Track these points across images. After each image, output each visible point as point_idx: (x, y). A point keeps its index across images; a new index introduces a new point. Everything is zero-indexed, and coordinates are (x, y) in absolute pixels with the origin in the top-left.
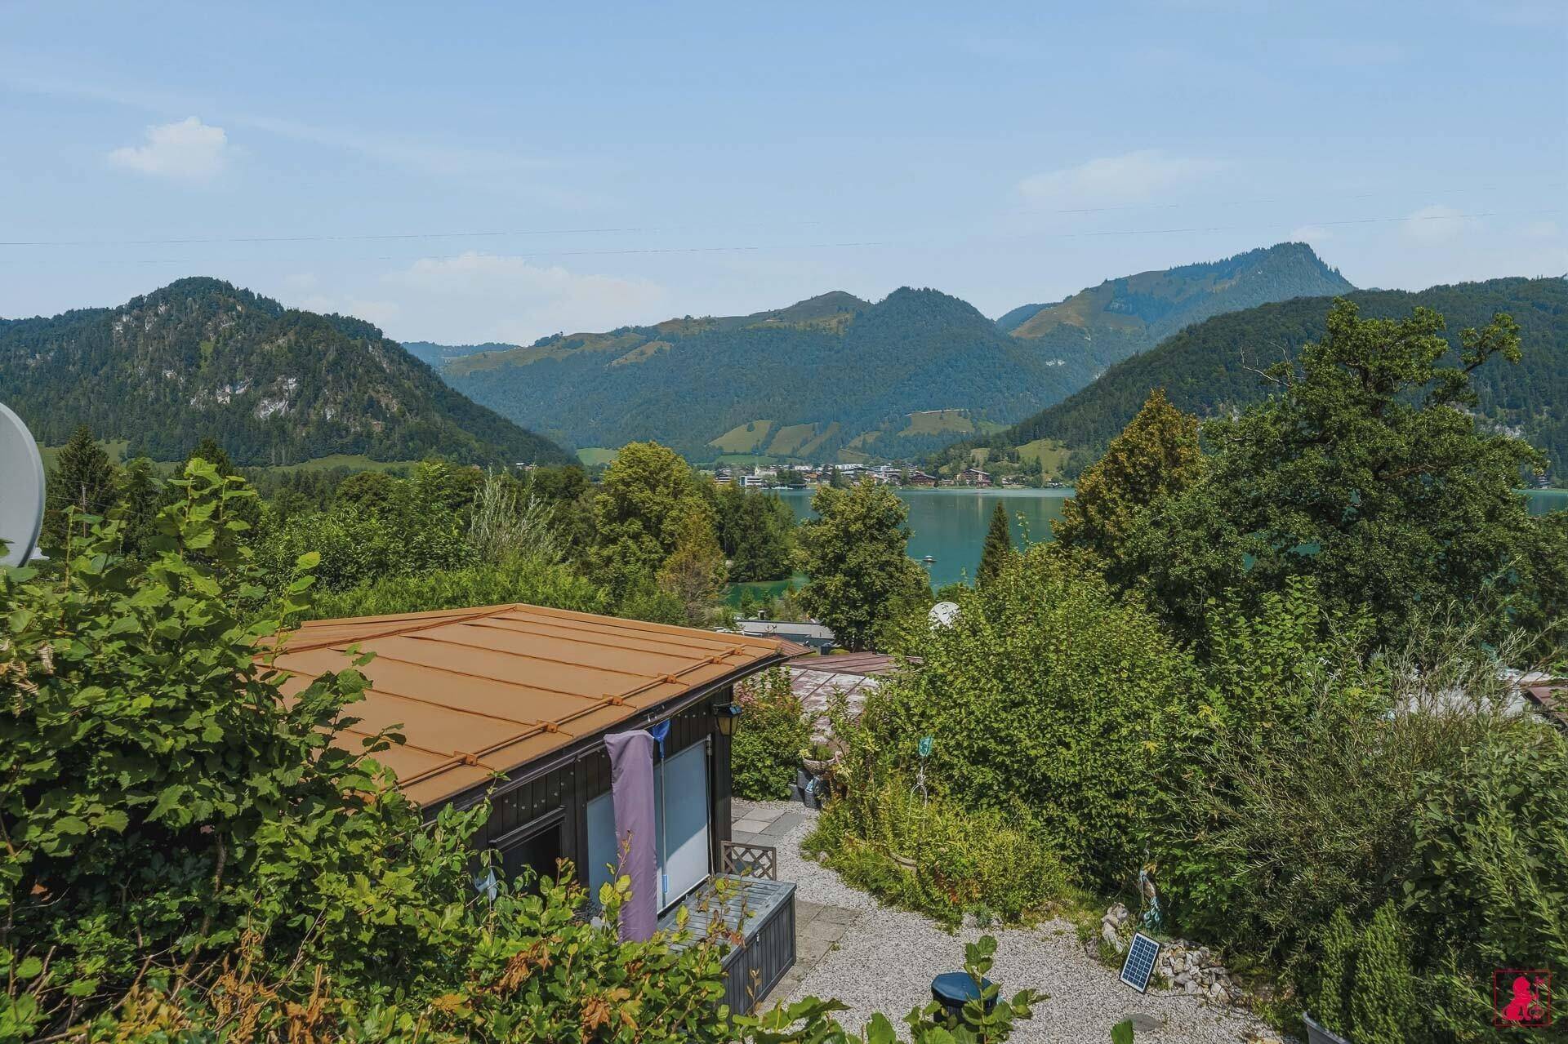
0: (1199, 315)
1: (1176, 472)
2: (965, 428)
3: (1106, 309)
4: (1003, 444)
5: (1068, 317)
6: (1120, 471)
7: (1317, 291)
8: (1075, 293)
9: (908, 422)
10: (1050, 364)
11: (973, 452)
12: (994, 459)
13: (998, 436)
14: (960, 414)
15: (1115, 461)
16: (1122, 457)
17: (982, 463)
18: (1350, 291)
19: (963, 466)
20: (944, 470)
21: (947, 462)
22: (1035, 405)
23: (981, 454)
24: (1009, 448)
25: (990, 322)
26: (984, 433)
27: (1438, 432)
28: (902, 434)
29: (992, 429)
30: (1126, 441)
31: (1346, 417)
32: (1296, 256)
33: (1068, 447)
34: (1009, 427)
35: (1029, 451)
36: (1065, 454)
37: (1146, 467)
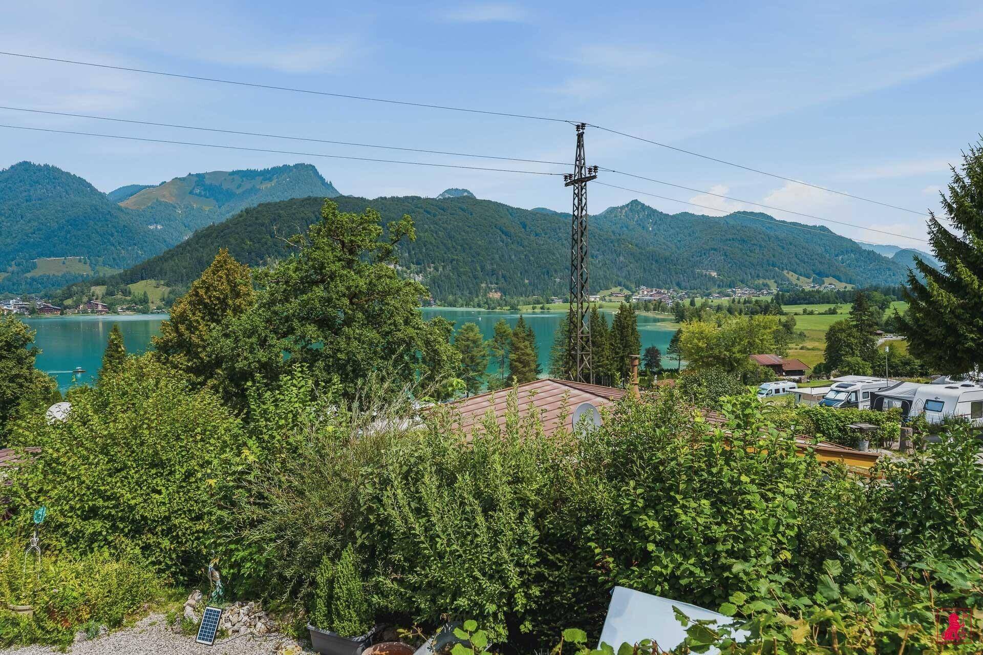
0: (252, 202)
1: (237, 301)
2: (85, 271)
3: (191, 193)
4: (117, 283)
5: (164, 196)
6: (201, 301)
7: (319, 193)
8: (168, 180)
9: (34, 266)
10: (152, 227)
11: (93, 288)
12: (110, 293)
13: (113, 277)
14: (80, 261)
15: (197, 294)
16: (202, 292)
17: (100, 297)
18: (338, 195)
19: (85, 299)
20: (68, 302)
21: (70, 296)
22: (141, 255)
23: (99, 290)
24: (122, 286)
25: (102, 196)
26: (101, 275)
27: (380, 277)
28: (29, 275)
29: (108, 272)
30: (204, 282)
31: (334, 268)
32: (307, 172)
33: (168, 285)
34: (122, 271)
35: (138, 288)
36: (166, 290)
37: (218, 299)
